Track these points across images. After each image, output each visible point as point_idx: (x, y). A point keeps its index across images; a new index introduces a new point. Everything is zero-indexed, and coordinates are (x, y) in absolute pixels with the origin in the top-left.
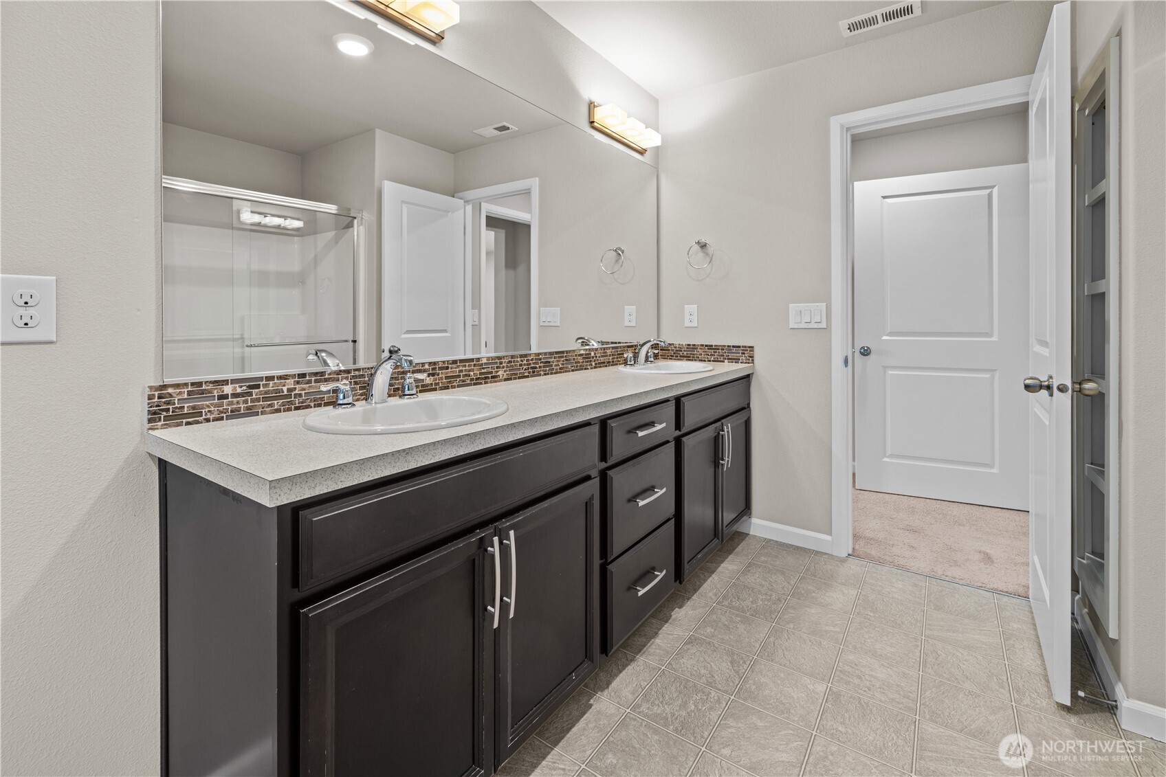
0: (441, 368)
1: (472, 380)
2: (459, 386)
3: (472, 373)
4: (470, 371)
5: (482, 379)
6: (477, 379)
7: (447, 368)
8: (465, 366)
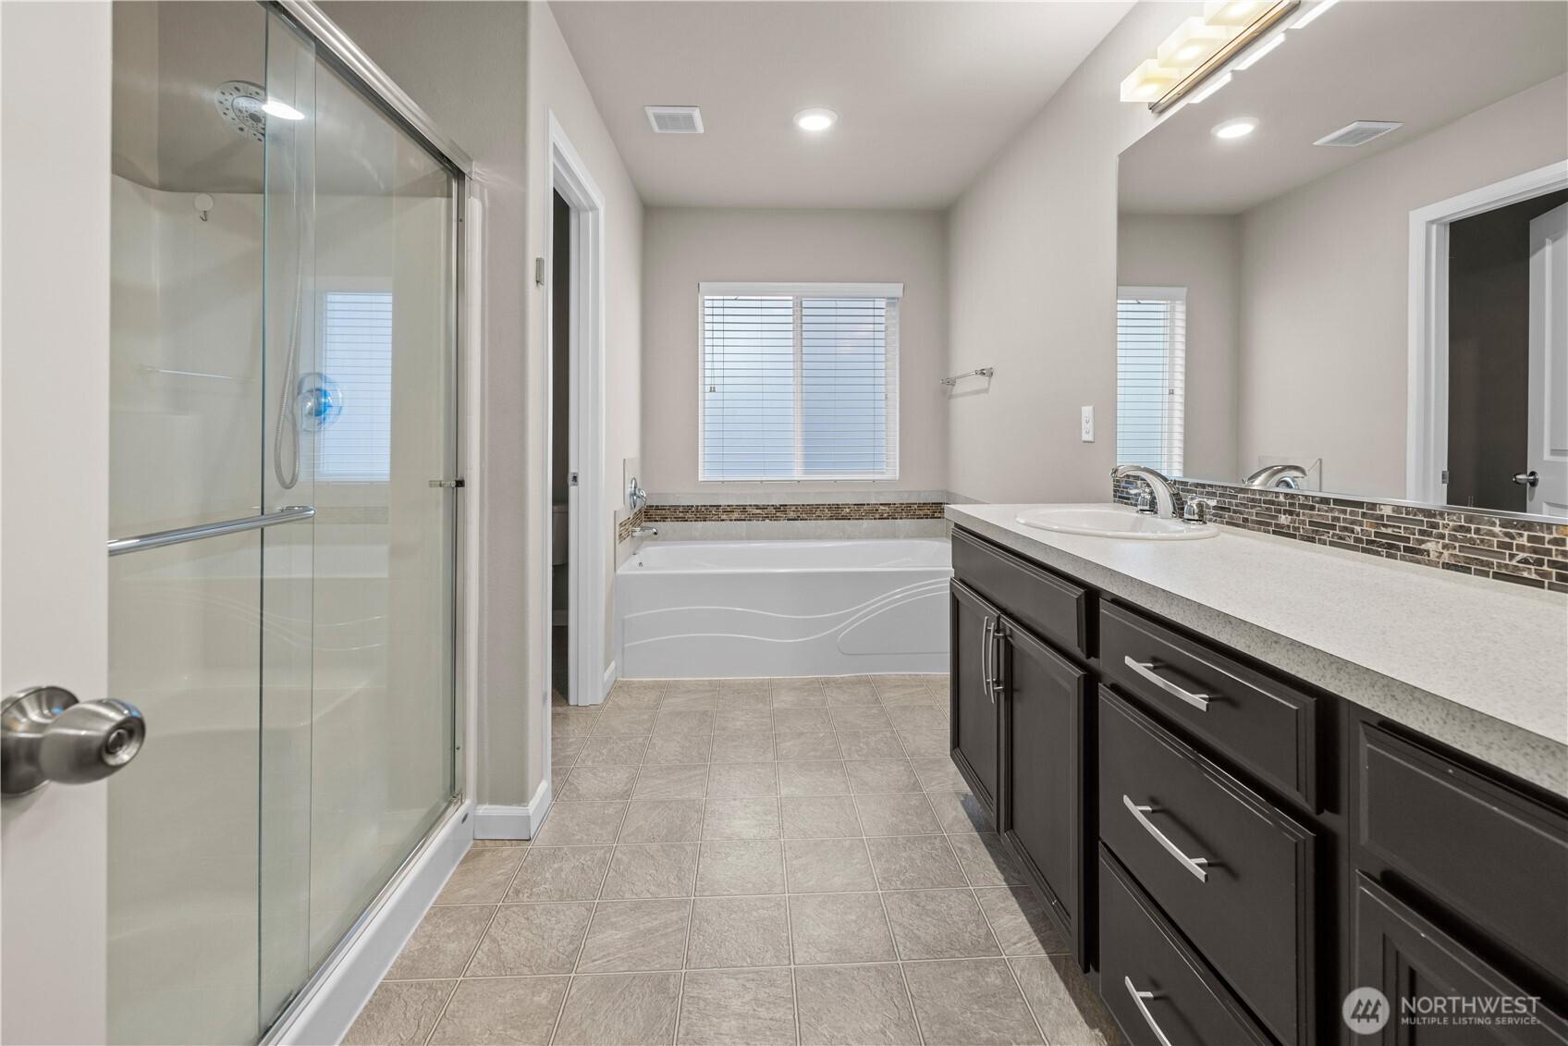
0: (1302, 506)
1: (1358, 540)
2: (1332, 544)
3: (1358, 528)
4: (1353, 522)
5: (1381, 545)
6: (1372, 542)
7: (1312, 508)
8: (1344, 512)
